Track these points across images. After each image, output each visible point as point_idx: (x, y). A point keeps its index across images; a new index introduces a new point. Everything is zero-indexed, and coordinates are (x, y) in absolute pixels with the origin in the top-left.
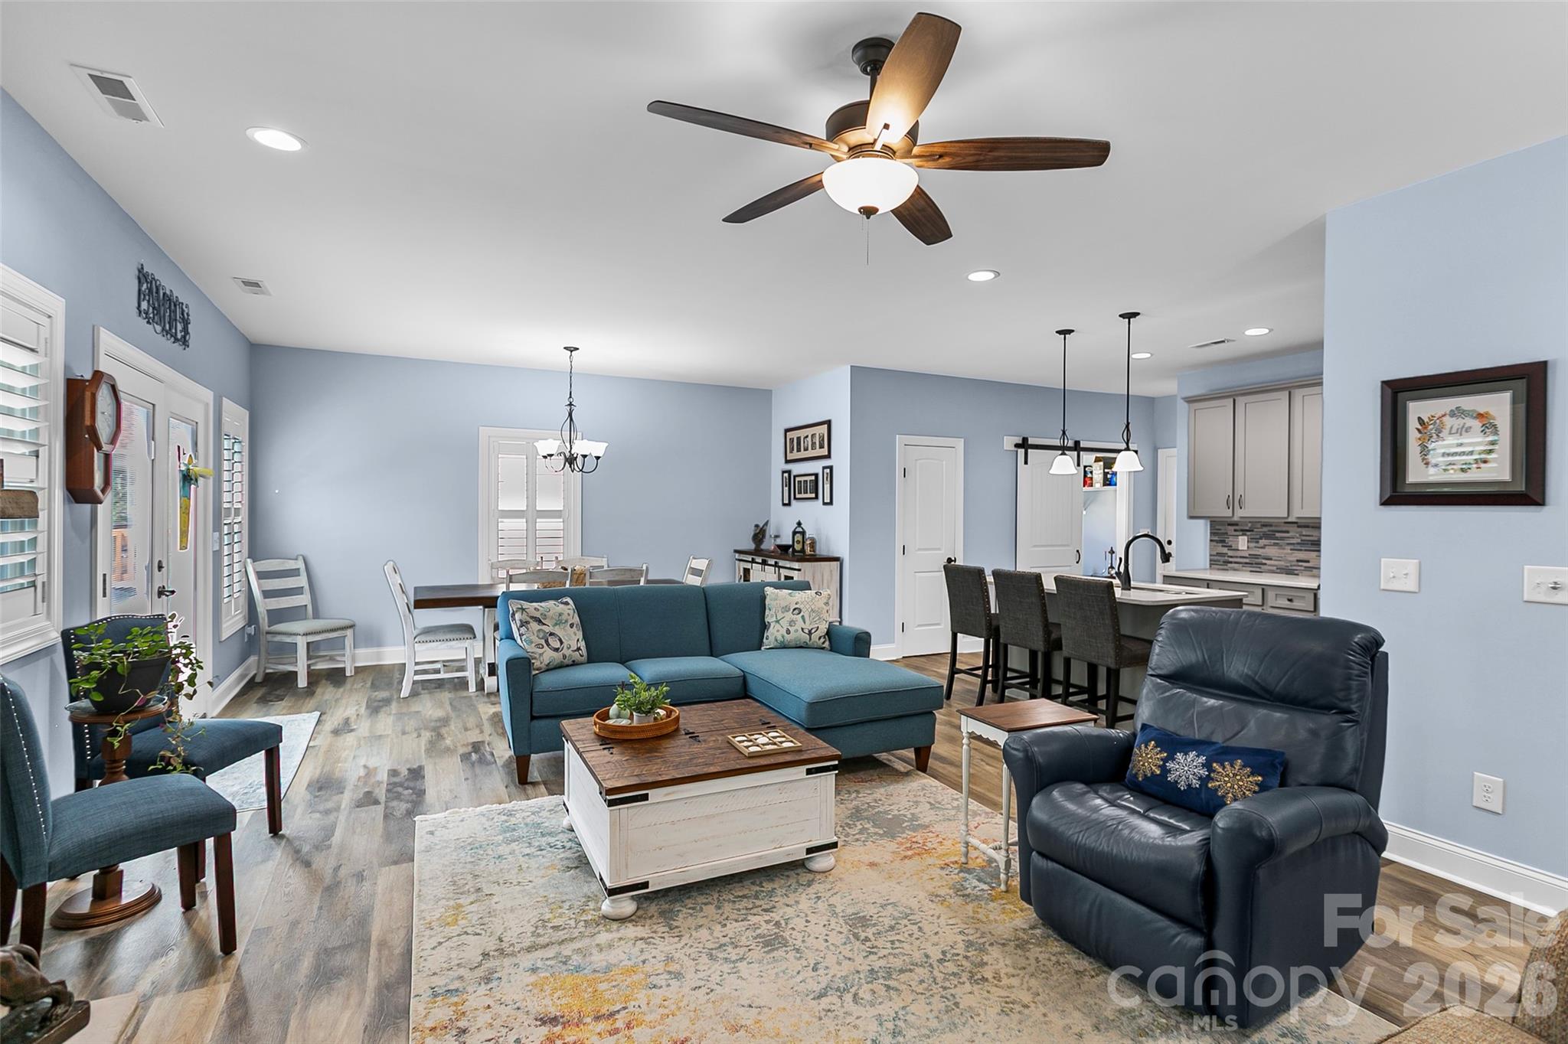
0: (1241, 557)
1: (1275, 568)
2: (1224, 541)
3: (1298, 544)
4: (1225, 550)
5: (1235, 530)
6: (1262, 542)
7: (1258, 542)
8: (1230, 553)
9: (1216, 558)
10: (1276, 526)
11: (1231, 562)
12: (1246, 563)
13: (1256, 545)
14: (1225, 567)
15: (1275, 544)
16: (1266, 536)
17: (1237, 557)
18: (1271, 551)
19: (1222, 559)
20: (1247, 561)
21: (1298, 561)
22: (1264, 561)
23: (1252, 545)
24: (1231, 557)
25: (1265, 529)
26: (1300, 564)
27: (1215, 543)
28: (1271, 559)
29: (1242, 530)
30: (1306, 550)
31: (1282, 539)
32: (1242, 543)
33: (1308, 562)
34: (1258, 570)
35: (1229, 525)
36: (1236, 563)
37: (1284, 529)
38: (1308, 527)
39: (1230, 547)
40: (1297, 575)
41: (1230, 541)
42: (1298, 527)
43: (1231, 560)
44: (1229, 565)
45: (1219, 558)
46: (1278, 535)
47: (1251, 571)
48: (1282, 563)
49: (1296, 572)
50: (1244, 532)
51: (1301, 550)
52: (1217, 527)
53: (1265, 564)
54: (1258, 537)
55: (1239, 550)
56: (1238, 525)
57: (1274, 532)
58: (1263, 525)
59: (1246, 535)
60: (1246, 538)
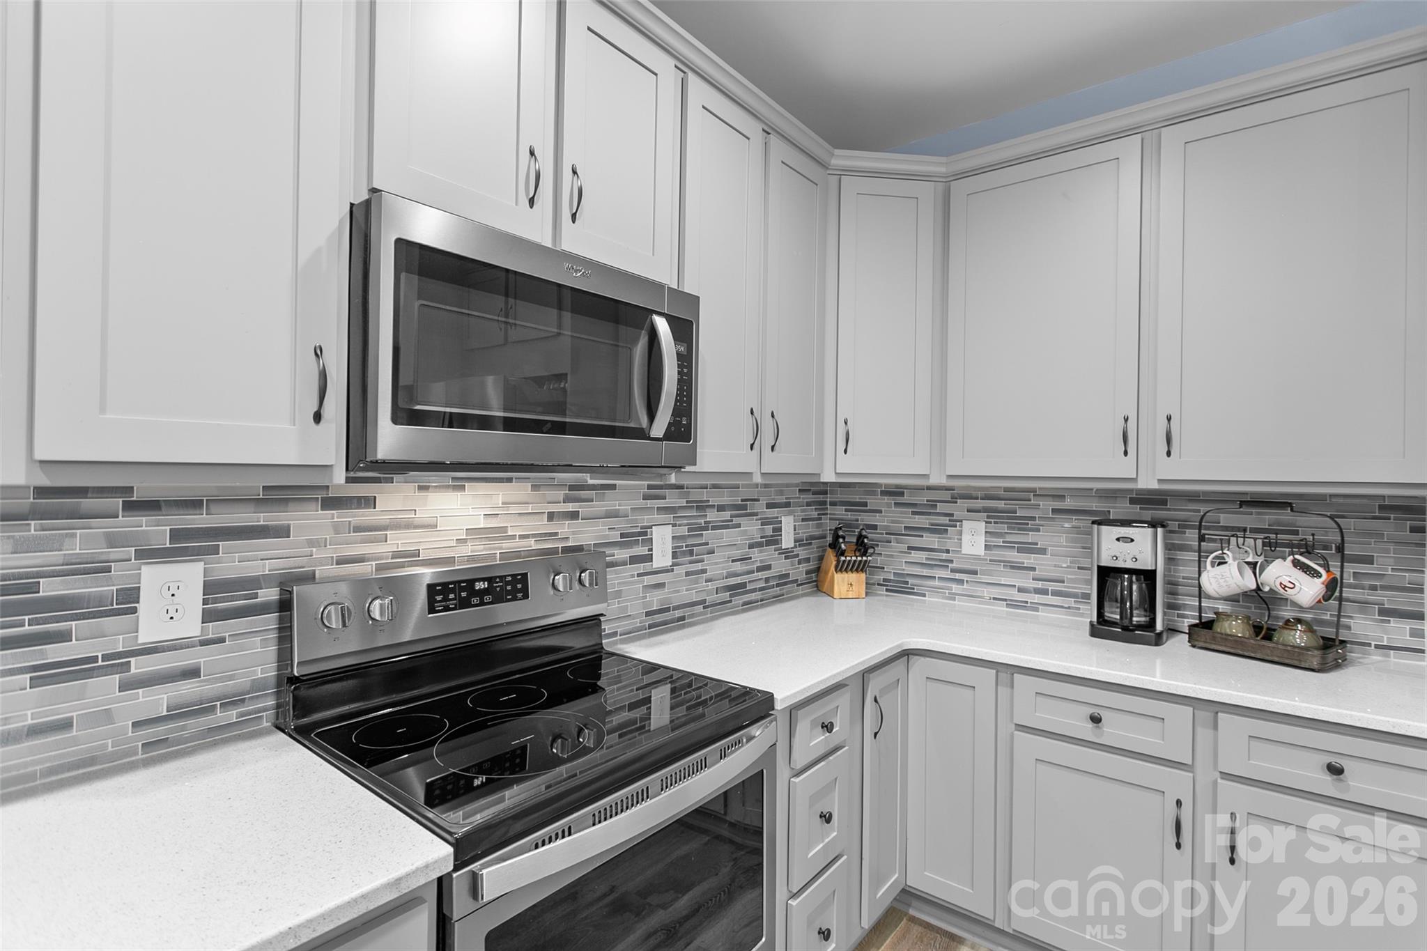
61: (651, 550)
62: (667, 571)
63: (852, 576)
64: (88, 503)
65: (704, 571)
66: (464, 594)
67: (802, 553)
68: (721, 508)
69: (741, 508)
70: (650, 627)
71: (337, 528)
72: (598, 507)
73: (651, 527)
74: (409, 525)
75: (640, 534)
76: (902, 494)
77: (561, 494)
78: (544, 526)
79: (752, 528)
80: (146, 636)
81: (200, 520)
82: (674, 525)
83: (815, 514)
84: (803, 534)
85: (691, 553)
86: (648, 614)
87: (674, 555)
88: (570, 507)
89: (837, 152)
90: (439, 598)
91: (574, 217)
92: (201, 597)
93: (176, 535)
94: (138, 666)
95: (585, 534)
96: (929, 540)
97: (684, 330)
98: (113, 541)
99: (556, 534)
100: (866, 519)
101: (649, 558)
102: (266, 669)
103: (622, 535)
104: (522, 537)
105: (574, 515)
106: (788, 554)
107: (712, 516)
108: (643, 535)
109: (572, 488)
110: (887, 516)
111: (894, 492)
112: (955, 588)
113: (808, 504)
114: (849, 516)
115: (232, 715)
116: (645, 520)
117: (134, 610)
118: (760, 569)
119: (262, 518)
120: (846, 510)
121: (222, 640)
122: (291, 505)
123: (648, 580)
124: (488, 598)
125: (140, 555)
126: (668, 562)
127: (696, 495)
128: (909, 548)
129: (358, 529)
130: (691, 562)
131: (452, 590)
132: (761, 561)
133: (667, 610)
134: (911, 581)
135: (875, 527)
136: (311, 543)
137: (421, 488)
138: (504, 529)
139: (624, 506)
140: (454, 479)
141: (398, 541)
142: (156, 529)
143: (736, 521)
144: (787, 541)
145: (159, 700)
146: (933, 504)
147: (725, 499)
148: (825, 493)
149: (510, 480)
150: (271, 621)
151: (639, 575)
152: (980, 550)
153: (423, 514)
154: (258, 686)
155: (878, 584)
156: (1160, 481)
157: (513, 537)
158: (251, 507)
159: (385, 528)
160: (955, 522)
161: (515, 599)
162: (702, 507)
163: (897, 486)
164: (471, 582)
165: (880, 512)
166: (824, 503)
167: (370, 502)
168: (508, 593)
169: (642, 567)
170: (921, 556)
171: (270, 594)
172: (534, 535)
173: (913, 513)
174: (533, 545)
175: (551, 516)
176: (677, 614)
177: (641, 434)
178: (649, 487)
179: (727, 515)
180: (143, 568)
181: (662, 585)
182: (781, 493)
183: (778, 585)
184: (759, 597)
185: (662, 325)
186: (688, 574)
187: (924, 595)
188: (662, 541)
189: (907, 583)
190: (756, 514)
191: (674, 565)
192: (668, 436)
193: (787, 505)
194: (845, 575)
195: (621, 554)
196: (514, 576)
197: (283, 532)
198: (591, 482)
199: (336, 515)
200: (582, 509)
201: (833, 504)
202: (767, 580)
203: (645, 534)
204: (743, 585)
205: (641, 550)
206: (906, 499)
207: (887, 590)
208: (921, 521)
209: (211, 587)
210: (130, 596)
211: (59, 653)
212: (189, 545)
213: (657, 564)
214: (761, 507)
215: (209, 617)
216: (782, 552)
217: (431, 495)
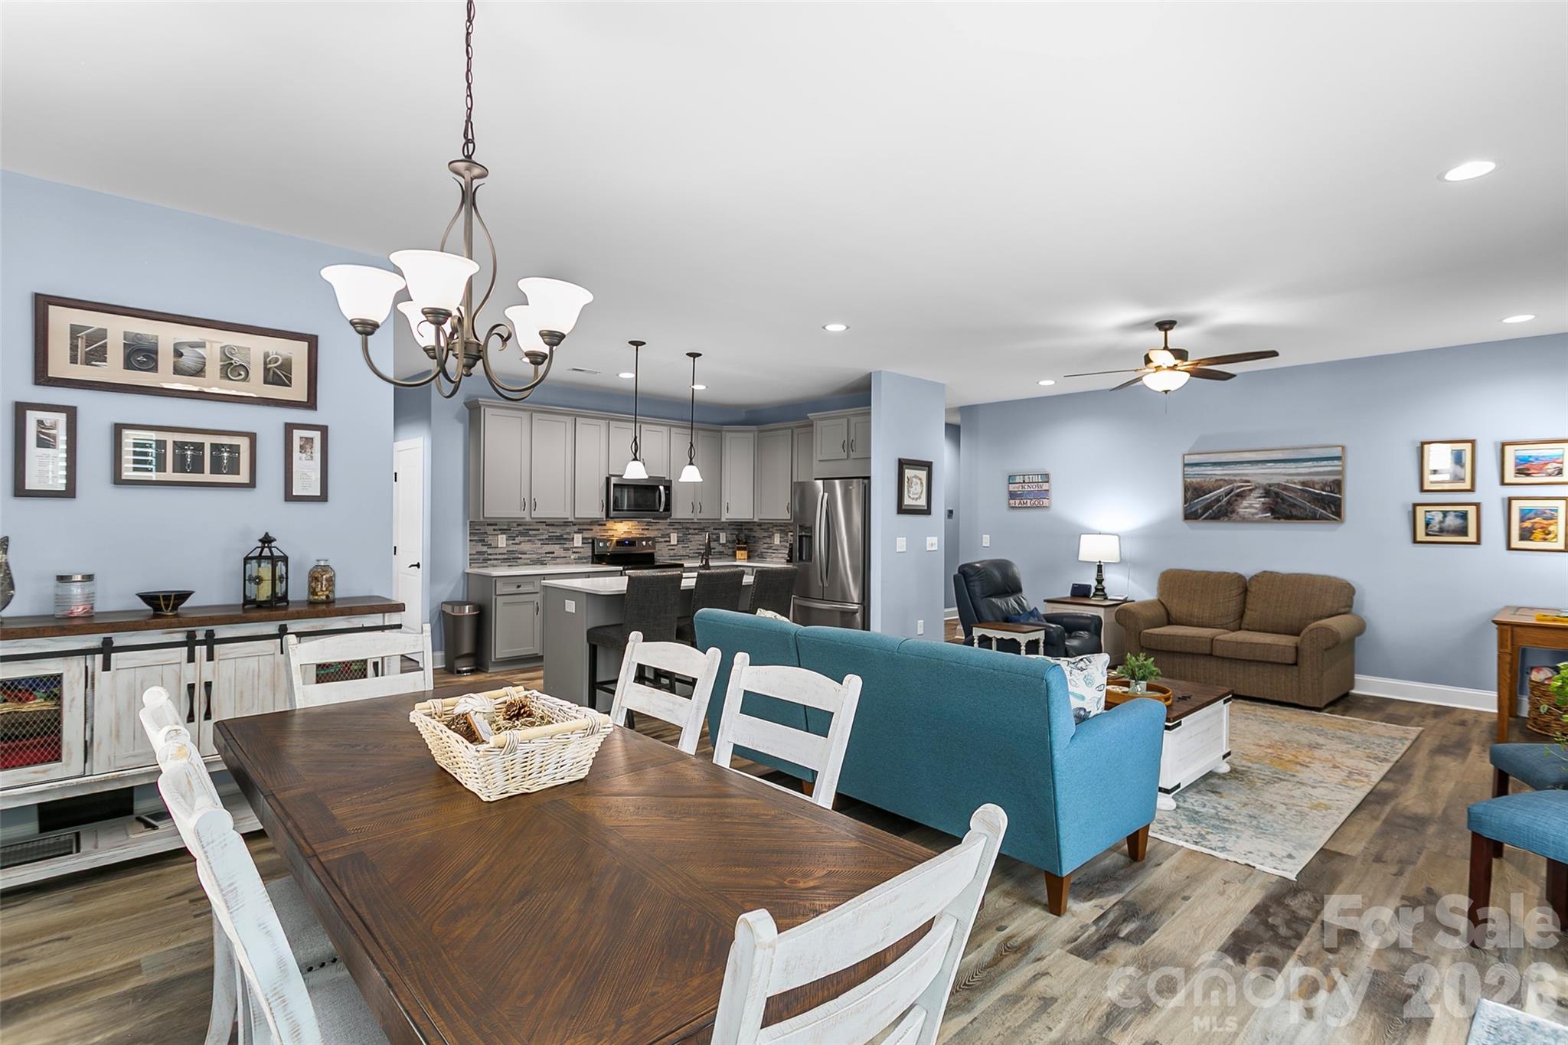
0: (500, 554)
1: (528, 561)
2: (483, 540)
3: (546, 539)
4: (485, 549)
5: (494, 530)
6: (518, 540)
7: (514, 540)
8: (490, 551)
9: (476, 557)
10: (529, 525)
11: (490, 560)
12: (505, 558)
13: (513, 542)
14: (485, 565)
15: (529, 541)
16: (521, 534)
17: (496, 554)
18: (526, 547)
19: (482, 557)
20: (506, 556)
21: (546, 553)
22: (520, 556)
23: (510, 542)
24: (490, 554)
25: (520, 528)
26: (548, 555)
27: (474, 543)
28: (525, 554)
29: (500, 530)
30: (552, 544)
31: (535, 535)
32: (502, 541)
33: (553, 553)
34: (515, 563)
35: (488, 525)
36: (495, 559)
37: (536, 527)
38: (553, 525)
39: (489, 546)
40: (546, 564)
41: (490, 540)
42: (547, 525)
43: (490, 557)
44: (489, 562)
45: (478, 556)
46: (531, 532)
47: (509, 566)
48: (535, 555)
50: (503, 531)
51: (548, 544)
52: (477, 528)
53: (521, 558)
54: (515, 535)
55: (497, 547)
56: (496, 525)
57: (527, 530)
58: (518, 525)
59: (504, 533)
60: (504, 536)
61: (670, 539)
62: (676, 546)
63: (743, 552)
64: (569, 524)
65: (689, 547)
66: (624, 543)
67: (730, 545)
68: (692, 529)
69: (703, 530)
70: (670, 560)
71: (600, 530)
72: (654, 527)
73: (670, 533)
74: (612, 530)
77: (644, 524)
78: (641, 531)
79: (707, 536)
80: (575, 545)
81: (581, 527)
82: (677, 533)
83: (737, 533)
84: (730, 539)
85: (685, 541)
86: (669, 556)
87: (678, 541)
88: (647, 527)
89: (722, 427)
90: (619, 544)
92: (581, 540)
93: (578, 529)
94: (574, 550)
95: (647, 534)
96: (768, 540)
97: (668, 488)
98: (571, 530)
99: (644, 534)
101: (670, 541)
102: (590, 554)
103: (662, 535)
104: (634, 533)
105: (648, 529)
106: (723, 545)
107: (691, 531)
108: (668, 536)
109: (648, 523)
110: (759, 534)
111: (760, 525)
112: (774, 555)
113: (733, 529)
114: (749, 533)
115: (585, 561)
116: (669, 531)
117: (573, 541)
119: (589, 527)
121: (584, 547)
122: (593, 525)
123: (669, 547)
124: (629, 545)
125: (575, 532)
126: (676, 543)
127: (684, 525)
128: (763, 543)
129: (603, 530)
130: (684, 544)
131: (621, 543)
133: (676, 556)
135: (755, 537)
136: (596, 532)
137: (614, 522)
138: (630, 531)
139: (663, 528)
141: (610, 533)
142: (576, 528)
143: (700, 533)
144: (723, 540)
145: (577, 555)
146: (768, 529)
147: (696, 526)
148: (742, 525)
149: (632, 521)
150: (590, 545)
151: (667, 546)
152: (778, 543)
153: (614, 528)
154: (589, 556)
158: (586, 525)
159: (608, 530)
160: (773, 535)
161: (633, 546)
162: (688, 529)
164: (625, 541)
166: (741, 529)
167: (605, 525)
168: (632, 544)
169: (668, 544)
170: (765, 546)
171: (590, 541)
172: (637, 533)
173: (764, 531)
174: (638, 536)
175: (642, 529)
176: (679, 557)
177: (657, 511)
178: (663, 522)
179: (697, 531)
180: (575, 534)
181: (674, 549)
182: (720, 525)
183: (719, 554)
185: (662, 488)
186: (682, 547)
187: (766, 558)
188: (674, 538)
190: (709, 531)
191: (678, 544)
192: (664, 510)
193: (723, 529)
194: (740, 551)
195: (660, 539)
196: (634, 541)
197: (592, 530)
198: (652, 521)
199: (600, 527)
200: (650, 528)
201: (745, 529)
205: (667, 539)
206: (763, 527)
208: (766, 534)
209: (583, 538)
210: (573, 538)
211: (565, 546)
212: (580, 531)
213: (672, 543)
214: (711, 529)
215: (583, 543)
216: (720, 544)
217: (616, 524)
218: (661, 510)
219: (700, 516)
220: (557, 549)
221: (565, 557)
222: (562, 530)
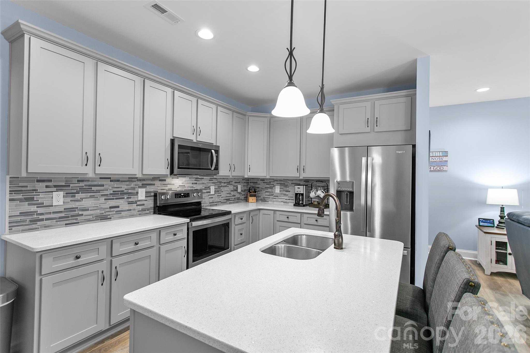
0: (54, 213)
1: (90, 217)
2: (32, 199)
3: (111, 194)
4: (33, 208)
5: (47, 187)
6: (78, 196)
7: (74, 197)
8: (40, 210)
9: (19, 218)
10: (92, 181)
11: (42, 220)
12: (60, 218)
13: (73, 199)
14: (34, 226)
15: (91, 197)
16: (82, 190)
17: (50, 213)
18: (88, 203)
19: (29, 218)
20: (63, 215)
21: (111, 208)
22: (80, 213)
23: (69, 199)
24: (42, 214)
25: (82, 184)
26: (112, 210)
27: (16, 203)
28: (88, 210)
29: (55, 186)
30: (116, 199)
31: (98, 191)
32: (58, 198)
33: (118, 207)
34: (75, 221)
35: (38, 181)
36: (47, 219)
37: (100, 183)
38: (118, 181)
39: (41, 205)
40: (111, 218)
41: (40, 198)
42: (111, 181)
43: (41, 217)
44: (39, 223)
45: (23, 218)
46: (94, 188)
47: (66, 224)
48: (98, 212)
49: (109, 217)
50: (59, 188)
51: (113, 199)
52: (20, 185)
53: (82, 215)
54: (75, 191)
55: (52, 206)
56: (50, 181)
57: (89, 185)
58: (78, 181)
59: (61, 190)
60: (61, 194)
61: (210, 191)
62: (213, 195)
63: (253, 198)
64: (133, 180)
65: (221, 195)
66: (180, 196)
67: (243, 193)
68: (224, 183)
69: (229, 183)
70: (210, 205)
71: (161, 184)
72: (201, 182)
73: (210, 186)
74: (170, 184)
75: (208, 187)
76: (264, 180)
77: (194, 179)
78: (191, 185)
79: (231, 187)
80: (139, 199)
81: (145, 182)
82: (215, 186)
83: (246, 185)
84: (243, 189)
85: (218, 192)
86: (210, 203)
87: (215, 192)
88: (196, 182)
89: (248, 112)
90: (176, 196)
91: (199, 135)
92: (145, 194)
93: (142, 184)
94: (138, 203)
95: (198, 187)
96: (270, 190)
97: (217, 152)
98: (136, 185)
99: (193, 187)
100: (257, 186)
101: (210, 192)
102: (152, 205)
103: (205, 188)
104: (187, 187)
105: (196, 183)
106: (239, 193)
107: (223, 184)
108: (209, 188)
109: (196, 178)
110: (262, 185)
111: (263, 180)
112: (274, 200)
113: (244, 183)
115: (148, 212)
116: (209, 184)
117: (138, 195)
118: (233, 196)
119: (152, 182)
120: (253, 184)
121: (147, 200)
122: (155, 181)
123: (210, 196)
124: (183, 197)
125: (139, 187)
126: (214, 193)
127: (219, 180)
128: (266, 192)
129: (164, 185)
130: (218, 193)
131: (178, 195)
132: (233, 194)
133: (214, 202)
134: (266, 199)
135: (259, 188)
136: (158, 187)
137: (172, 178)
138: (185, 186)
139: (205, 182)
140: (177, 177)
141: (169, 187)
142: (140, 183)
143: (228, 186)
144: (239, 190)
145: (140, 208)
146: (270, 182)
147: (225, 181)
148: (249, 180)
149: (186, 177)
150: (153, 198)
151: (208, 195)
152: (279, 192)
153: (172, 182)
154: (151, 208)
155: (260, 200)
156: (303, 177)
157: (186, 187)
158: (150, 181)
159: (167, 185)
160: (274, 186)
161: (187, 197)
162: (221, 183)
163: (263, 179)
164: (181, 194)
165: (260, 184)
167: (165, 180)
168: (186, 196)
170: (268, 194)
171: (153, 194)
172: (189, 187)
173: (266, 184)
174: (189, 188)
175: (192, 183)
176: (215, 204)
177: (210, 169)
178: (210, 178)
179: (226, 184)
180: (139, 189)
181: (212, 198)
182: (238, 180)
183: (237, 200)
184: (233, 202)
185: (213, 151)
186: (217, 196)
187: (268, 202)
188: (212, 189)
189: (265, 199)
190: (232, 184)
191: (215, 194)
192: (214, 170)
193: (239, 183)
194: (252, 198)
195: (204, 191)
196: (187, 193)
197: (154, 185)
198: (199, 177)
200: (198, 182)
201: (250, 183)
202: (235, 198)
203: (209, 187)
204: (229, 199)
205: (208, 191)
206: (265, 181)
207: (261, 201)
208: (268, 186)
209: (146, 192)
210: (137, 193)
211: (130, 200)
212: (144, 186)
213: (211, 193)
214: (233, 183)
215: (146, 197)
216: (238, 193)
217: (174, 179)
218: (213, 169)
219: (235, 174)
220: (123, 204)
221: (131, 210)
222: (127, 185)
